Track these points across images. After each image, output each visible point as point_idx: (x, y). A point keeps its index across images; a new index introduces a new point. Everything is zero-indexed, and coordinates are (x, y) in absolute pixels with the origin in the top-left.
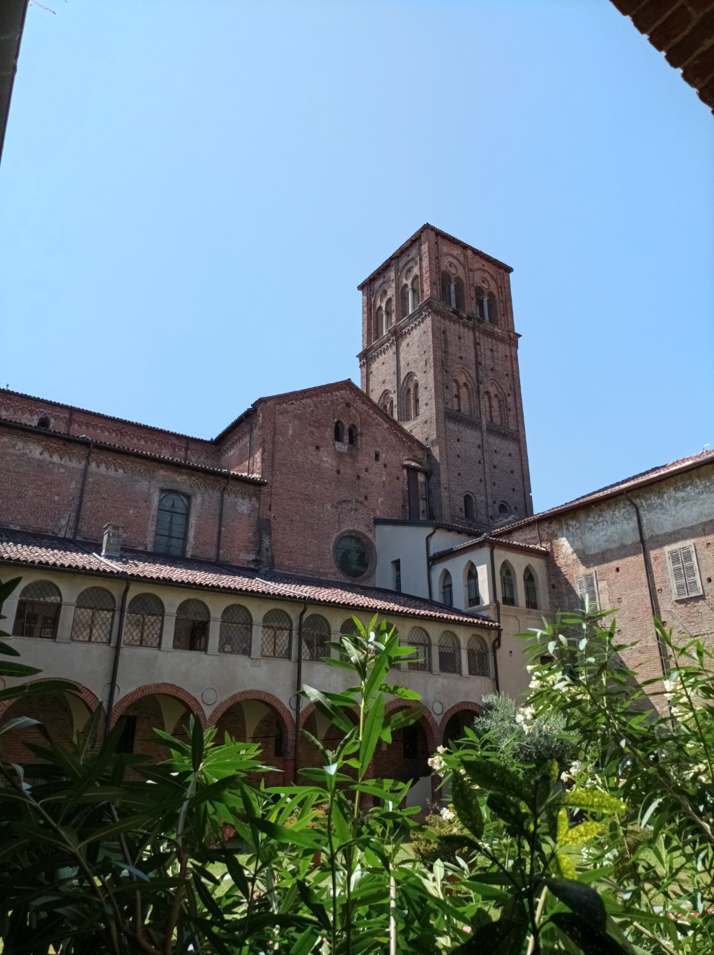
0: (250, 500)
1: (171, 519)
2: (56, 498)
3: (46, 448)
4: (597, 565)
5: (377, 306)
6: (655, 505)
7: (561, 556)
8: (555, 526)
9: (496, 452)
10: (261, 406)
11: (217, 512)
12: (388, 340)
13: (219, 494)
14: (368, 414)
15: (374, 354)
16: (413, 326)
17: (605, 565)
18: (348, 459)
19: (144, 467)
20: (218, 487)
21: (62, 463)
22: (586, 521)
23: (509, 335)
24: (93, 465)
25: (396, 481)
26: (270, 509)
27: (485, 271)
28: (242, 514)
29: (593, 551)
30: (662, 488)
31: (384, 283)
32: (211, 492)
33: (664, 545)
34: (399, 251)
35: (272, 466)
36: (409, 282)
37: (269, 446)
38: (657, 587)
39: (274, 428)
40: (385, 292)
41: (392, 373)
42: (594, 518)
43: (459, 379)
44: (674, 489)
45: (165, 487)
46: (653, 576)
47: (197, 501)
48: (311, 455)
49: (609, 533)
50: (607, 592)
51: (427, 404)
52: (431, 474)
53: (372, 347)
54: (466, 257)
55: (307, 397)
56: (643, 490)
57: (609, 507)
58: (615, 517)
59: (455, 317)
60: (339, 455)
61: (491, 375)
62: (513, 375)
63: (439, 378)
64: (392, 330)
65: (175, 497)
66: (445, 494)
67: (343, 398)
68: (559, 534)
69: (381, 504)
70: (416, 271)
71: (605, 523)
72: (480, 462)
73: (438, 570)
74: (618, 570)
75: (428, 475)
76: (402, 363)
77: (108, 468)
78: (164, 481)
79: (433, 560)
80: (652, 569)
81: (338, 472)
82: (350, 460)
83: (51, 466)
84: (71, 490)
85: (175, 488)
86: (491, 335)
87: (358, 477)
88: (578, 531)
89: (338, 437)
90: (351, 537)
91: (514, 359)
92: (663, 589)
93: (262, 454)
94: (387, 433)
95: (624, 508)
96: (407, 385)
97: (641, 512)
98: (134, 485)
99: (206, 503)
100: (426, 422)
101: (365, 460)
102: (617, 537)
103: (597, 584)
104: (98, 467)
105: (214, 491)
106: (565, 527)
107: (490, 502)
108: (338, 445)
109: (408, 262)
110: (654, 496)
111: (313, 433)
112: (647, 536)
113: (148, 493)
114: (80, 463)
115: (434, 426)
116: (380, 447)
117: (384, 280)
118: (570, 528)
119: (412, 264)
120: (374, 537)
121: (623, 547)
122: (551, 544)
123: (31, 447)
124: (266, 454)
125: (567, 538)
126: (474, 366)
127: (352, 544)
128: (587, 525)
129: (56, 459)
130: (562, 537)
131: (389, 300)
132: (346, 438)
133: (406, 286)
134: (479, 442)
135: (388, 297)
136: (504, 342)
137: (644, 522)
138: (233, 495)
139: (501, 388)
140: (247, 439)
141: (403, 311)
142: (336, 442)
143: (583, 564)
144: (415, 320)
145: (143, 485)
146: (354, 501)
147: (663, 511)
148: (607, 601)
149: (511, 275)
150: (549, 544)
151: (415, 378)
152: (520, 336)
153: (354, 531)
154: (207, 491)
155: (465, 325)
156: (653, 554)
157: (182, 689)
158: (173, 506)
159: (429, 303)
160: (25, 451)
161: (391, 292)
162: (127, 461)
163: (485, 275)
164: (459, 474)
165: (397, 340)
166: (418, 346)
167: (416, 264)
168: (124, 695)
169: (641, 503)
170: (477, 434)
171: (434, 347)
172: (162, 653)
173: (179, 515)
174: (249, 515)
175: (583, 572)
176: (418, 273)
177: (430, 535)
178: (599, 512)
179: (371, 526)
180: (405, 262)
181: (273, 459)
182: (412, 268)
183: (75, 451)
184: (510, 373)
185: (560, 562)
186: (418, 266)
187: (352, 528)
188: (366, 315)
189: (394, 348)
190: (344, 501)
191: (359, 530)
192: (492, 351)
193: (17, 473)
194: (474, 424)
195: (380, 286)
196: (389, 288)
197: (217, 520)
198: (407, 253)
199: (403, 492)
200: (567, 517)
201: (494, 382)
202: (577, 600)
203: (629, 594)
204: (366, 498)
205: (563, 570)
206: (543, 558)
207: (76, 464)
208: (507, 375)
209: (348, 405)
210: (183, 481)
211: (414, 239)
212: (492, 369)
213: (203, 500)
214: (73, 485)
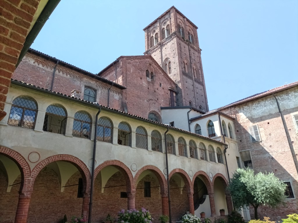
0: (119, 95)
1: (89, 98)
2: (41, 83)
3: (37, 61)
4: (258, 122)
5: (151, 36)
6: (285, 98)
7: (241, 120)
8: (237, 109)
9: (197, 88)
10: (121, 59)
11: (107, 98)
12: (157, 47)
13: (107, 91)
14: (157, 69)
15: (151, 52)
16: (168, 42)
17: (262, 122)
18: (151, 84)
19: (78, 75)
20: (107, 88)
21: (44, 68)
22: (252, 106)
23: (198, 49)
24: (57, 71)
25: (167, 94)
26: (126, 99)
27: (190, 27)
28: (116, 100)
29: (256, 117)
30: (288, 92)
31: (154, 28)
32: (104, 89)
33: (291, 113)
34: (161, 16)
35: (126, 83)
36: (165, 27)
37: (125, 75)
38: (288, 129)
39: (126, 68)
40: (154, 31)
41: (159, 58)
42: (256, 105)
43: (185, 61)
44: (294, 92)
45: (87, 85)
46: (286, 125)
47: (99, 92)
48: (139, 81)
49: (263, 110)
50: (264, 132)
51: (175, 69)
52: (178, 93)
53: (150, 50)
54: (184, 21)
55: (137, 59)
56: (279, 93)
57: (263, 100)
58: (266, 104)
59: (183, 40)
60: (148, 82)
61: (194, 62)
62: (200, 63)
63: (180, 59)
64: (159, 43)
65: (90, 90)
66: (184, 100)
67: (148, 62)
68: (239, 111)
69: (163, 102)
70: (168, 23)
71: (261, 106)
72: (193, 91)
73: (194, 124)
74: (268, 123)
75: (176, 93)
76: (163, 55)
77: (63, 74)
78: (86, 83)
79: (191, 121)
80: (285, 122)
81: (148, 88)
82: (152, 85)
83: (39, 69)
84: (47, 81)
85: (90, 86)
86: (193, 48)
87: (155, 91)
88: (249, 110)
89: (147, 76)
90: (153, 113)
91: (200, 58)
92: (291, 129)
93: (123, 78)
94: (163, 77)
95: (270, 100)
96: (166, 62)
97: (279, 101)
98: (74, 82)
99: (103, 94)
100: (175, 75)
101: (157, 86)
102: (267, 111)
103: (259, 129)
104: (59, 72)
105: (105, 89)
106: (242, 109)
107: (197, 105)
108: (148, 78)
109: (165, 20)
110: (284, 95)
111: (139, 72)
112: (282, 110)
113: (80, 87)
114: (51, 69)
115: (179, 76)
116: (161, 81)
117: (154, 27)
118: (245, 109)
119: (166, 20)
120: (161, 114)
121: (271, 114)
122: (236, 115)
123: (29, 59)
124: (124, 78)
125: (243, 113)
126: (189, 58)
127: (153, 116)
128: (253, 107)
129: (41, 66)
130: (241, 112)
131: (157, 34)
132: (150, 76)
133: (164, 28)
134: (192, 84)
135: (156, 33)
136: (197, 51)
137: (280, 105)
138: (112, 92)
139: (197, 67)
140: (114, 72)
141: (163, 36)
142: (147, 77)
143: (251, 122)
144: (169, 39)
145: (78, 83)
146: (154, 100)
147: (289, 100)
148: (264, 135)
149: (197, 30)
150: (235, 115)
151: (169, 60)
152: (201, 50)
153: (154, 111)
154: (103, 89)
155: (186, 43)
156: (285, 116)
157: (123, 163)
158: (89, 93)
159: (175, 33)
160: (26, 60)
161: (157, 31)
162: (71, 72)
163: (190, 28)
164: (187, 94)
165: (161, 47)
166: (170, 49)
167: (168, 20)
168: (98, 165)
169: (278, 98)
170: (191, 81)
171: (178, 48)
172: (114, 145)
173: (92, 98)
174: (118, 101)
175: (252, 125)
176: (169, 24)
177: (189, 112)
178: (258, 103)
179: (160, 109)
180: (163, 21)
181: (126, 80)
182: (166, 22)
183: (49, 64)
184: (199, 62)
185: (240, 122)
186: (169, 21)
187: (154, 110)
188: (146, 39)
189: (160, 50)
190: (151, 99)
191: (156, 111)
192: (194, 53)
193: (23, 69)
194: (191, 78)
195: (153, 29)
196: (156, 29)
197: (107, 101)
198: (164, 17)
199: (169, 99)
200: (243, 105)
201: (195, 65)
202: (249, 135)
203: (275, 132)
204: (158, 99)
205: (242, 125)
206: (232, 121)
207: (50, 70)
208: (198, 63)
209: (150, 65)
210: (93, 83)
211: (167, 12)
212: (194, 60)
213: (101, 93)
214: (48, 78)
